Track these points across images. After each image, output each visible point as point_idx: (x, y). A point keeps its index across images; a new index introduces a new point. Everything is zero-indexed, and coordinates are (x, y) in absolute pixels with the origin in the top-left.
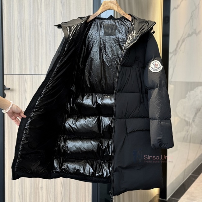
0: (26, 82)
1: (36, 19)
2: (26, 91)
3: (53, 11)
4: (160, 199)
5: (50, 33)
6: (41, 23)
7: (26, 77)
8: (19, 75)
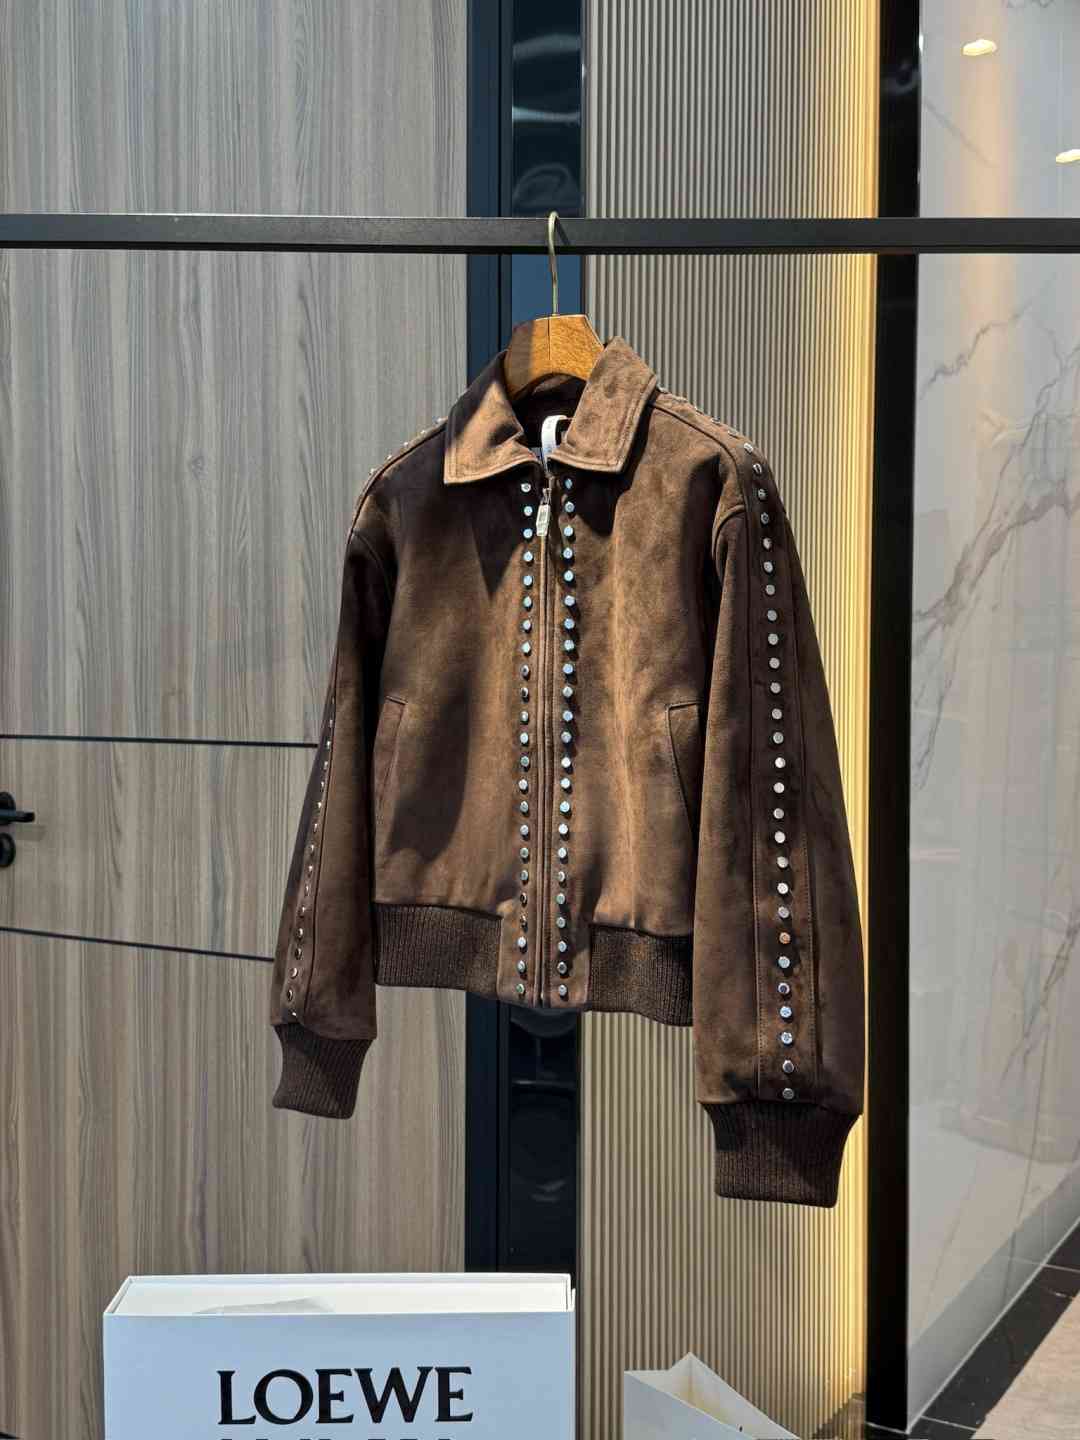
0: (119, 780)
1: (173, 438)
2: (118, 831)
3: (258, 396)
4: (872, 1425)
5: (244, 513)
6: (198, 460)
7: (120, 754)
8: (81, 743)
